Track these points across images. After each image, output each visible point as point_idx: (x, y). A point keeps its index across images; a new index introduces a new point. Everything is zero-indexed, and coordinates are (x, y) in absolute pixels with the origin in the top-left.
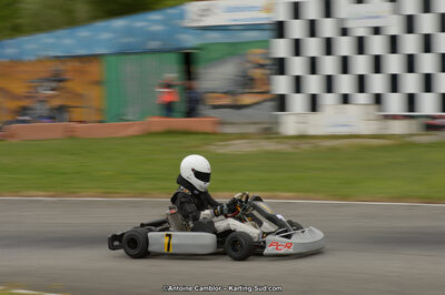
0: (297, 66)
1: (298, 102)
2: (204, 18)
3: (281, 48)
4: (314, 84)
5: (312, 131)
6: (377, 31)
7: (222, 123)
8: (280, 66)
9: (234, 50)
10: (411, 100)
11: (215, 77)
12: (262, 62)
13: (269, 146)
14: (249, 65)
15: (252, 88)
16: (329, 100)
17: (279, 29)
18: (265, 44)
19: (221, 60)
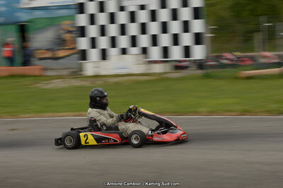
0: (93, 31)
1: (94, 54)
2: (32, 2)
3: (82, 20)
4: (103, 43)
5: (103, 73)
6: (142, 7)
7: (45, 69)
8: (82, 32)
9: (52, 22)
10: (166, 51)
11: (41, 40)
12: (71, 29)
13: (76, 83)
14: (62, 32)
15: (64, 46)
16: (113, 52)
17: (81, 8)
18: (72, 18)
19: (43, 29)
